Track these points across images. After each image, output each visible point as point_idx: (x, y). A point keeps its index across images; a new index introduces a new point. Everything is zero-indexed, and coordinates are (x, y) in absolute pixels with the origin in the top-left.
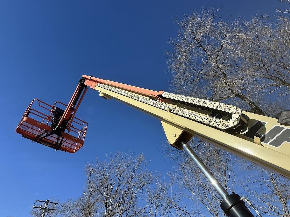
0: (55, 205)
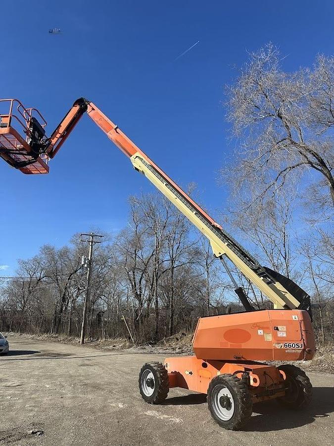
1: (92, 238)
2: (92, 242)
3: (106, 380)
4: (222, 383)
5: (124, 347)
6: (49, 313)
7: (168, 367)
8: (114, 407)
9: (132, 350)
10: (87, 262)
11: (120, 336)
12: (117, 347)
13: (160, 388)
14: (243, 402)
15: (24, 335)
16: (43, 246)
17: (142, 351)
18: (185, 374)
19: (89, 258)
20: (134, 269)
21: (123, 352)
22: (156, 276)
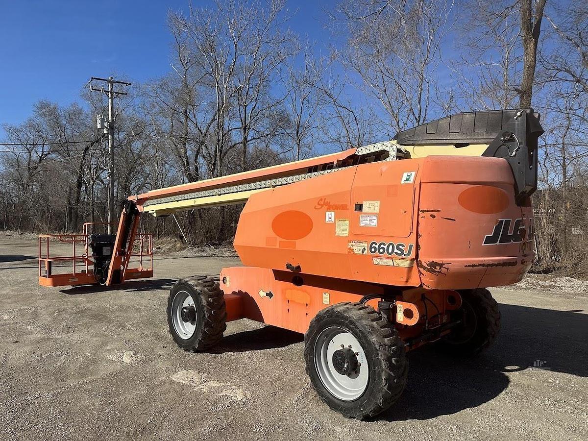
0: (127, 85)
1: (112, 86)
2: (112, 92)
3: (123, 301)
4: (341, 324)
5: (173, 249)
6: (60, 202)
7: (228, 283)
8: (112, 362)
9: (185, 252)
10: (106, 124)
11: (168, 234)
12: (164, 249)
13: (207, 324)
14: (391, 367)
15: (28, 235)
16: (37, 103)
17: (200, 254)
18: (259, 296)
19: (110, 119)
20: (185, 140)
21: (171, 256)
22: (221, 151)
